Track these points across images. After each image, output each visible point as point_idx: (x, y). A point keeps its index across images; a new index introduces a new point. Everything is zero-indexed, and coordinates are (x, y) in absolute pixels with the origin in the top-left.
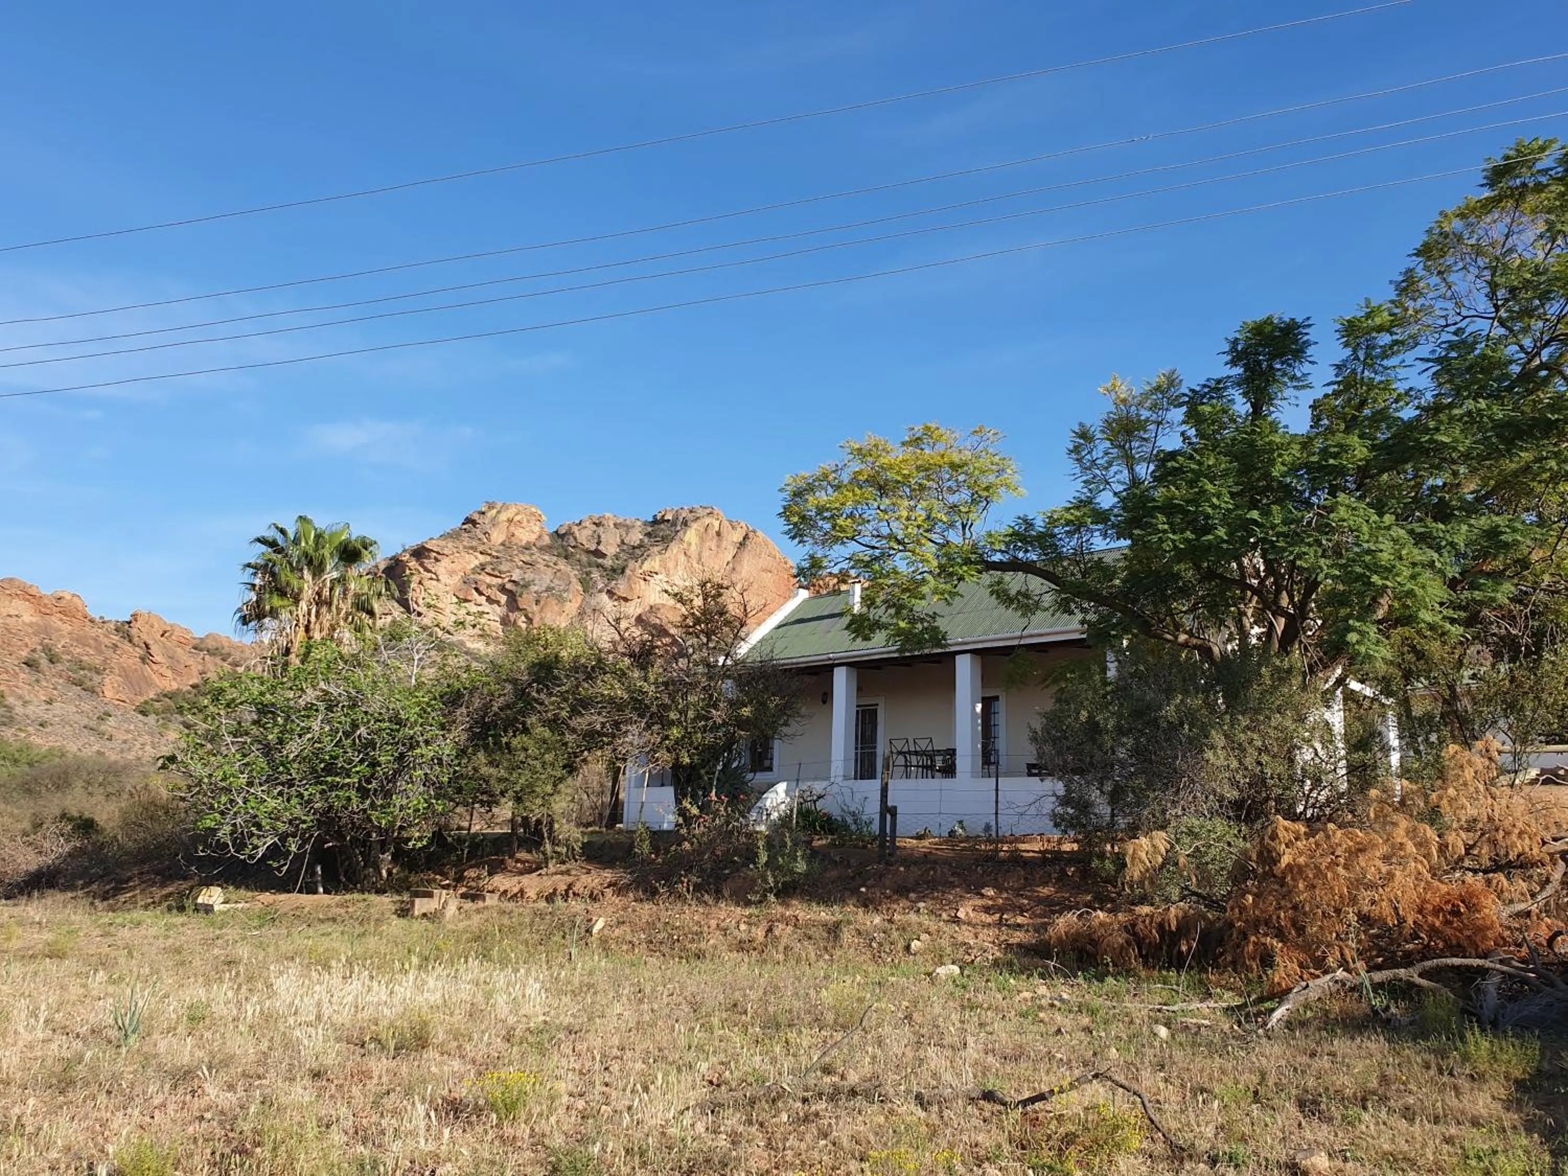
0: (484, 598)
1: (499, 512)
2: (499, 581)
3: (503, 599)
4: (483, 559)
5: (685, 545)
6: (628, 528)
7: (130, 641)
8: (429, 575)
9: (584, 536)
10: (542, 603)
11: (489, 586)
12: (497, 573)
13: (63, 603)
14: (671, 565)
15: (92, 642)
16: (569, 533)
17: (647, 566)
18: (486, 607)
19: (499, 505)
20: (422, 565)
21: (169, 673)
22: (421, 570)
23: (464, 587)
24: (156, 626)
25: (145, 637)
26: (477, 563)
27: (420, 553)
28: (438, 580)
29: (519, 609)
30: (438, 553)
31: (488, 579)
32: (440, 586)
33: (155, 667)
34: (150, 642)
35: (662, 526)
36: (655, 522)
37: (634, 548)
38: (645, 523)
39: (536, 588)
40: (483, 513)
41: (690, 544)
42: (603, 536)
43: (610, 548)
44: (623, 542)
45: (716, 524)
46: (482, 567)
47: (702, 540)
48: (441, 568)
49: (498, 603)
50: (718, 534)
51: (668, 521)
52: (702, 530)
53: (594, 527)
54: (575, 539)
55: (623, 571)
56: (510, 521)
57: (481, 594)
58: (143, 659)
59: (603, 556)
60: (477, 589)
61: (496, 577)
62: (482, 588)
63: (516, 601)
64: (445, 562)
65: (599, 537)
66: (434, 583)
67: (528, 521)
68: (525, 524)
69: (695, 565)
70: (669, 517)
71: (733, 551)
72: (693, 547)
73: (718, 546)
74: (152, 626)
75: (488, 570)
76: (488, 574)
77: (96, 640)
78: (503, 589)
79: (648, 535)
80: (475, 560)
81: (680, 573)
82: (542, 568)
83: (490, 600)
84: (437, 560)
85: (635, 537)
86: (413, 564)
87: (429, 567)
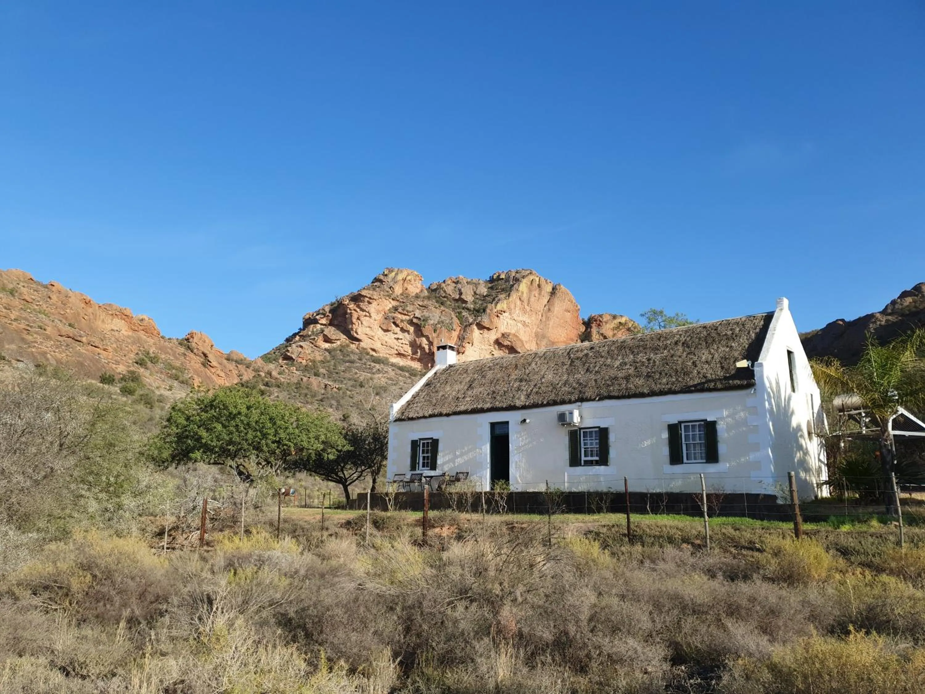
0: (399, 329)
1: (397, 274)
2: (408, 318)
3: (412, 329)
4: (394, 303)
5: (520, 294)
6: (476, 285)
7: (192, 351)
8: (364, 313)
9: (450, 289)
10: (438, 331)
11: (402, 321)
12: (405, 312)
13: (145, 323)
14: (512, 306)
15: (170, 351)
16: (439, 287)
17: (499, 307)
18: (400, 335)
19: (396, 270)
20: (358, 306)
21: (222, 374)
22: (358, 310)
23: (386, 321)
24: (207, 341)
25: (202, 349)
26: (391, 306)
27: (357, 298)
28: (370, 317)
29: (423, 335)
30: (370, 298)
31: (400, 316)
32: (372, 321)
33: (213, 370)
34: (206, 352)
35: (500, 282)
36: (492, 280)
37: (484, 297)
38: (486, 282)
39: (432, 322)
40: (386, 275)
41: (523, 293)
42: (462, 290)
43: (469, 297)
44: (475, 293)
45: (537, 279)
46: (396, 309)
47: (530, 290)
48: (372, 308)
49: (408, 332)
50: (539, 286)
51: (502, 279)
52: (529, 283)
53: (454, 285)
54: (445, 292)
55: (484, 310)
56: (404, 280)
57: (397, 326)
58: (204, 365)
59: (465, 302)
60: (394, 323)
61: (405, 315)
62: (398, 322)
63: (421, 331)
64: (374, 304)
65: (460, 290)
66: (367, 318)
67: (415, 280)
68: (413, 282)
69: (526, 307)
70: (503, 276)
71: (547, 298)
72: (525, 295)
73: (540, 294)
74: (205, 342)
75: (400, 310)
76: (399, 313)
77: (171, 349)
78: (411, 323)
79: (491, 288)
80: (389, 304)
81: (517, 312)
82: (433, 309)
83: (403, 330)
84: (369, 303)
85: (483, 290)
86: (352, 306)
87: (364, 308)
